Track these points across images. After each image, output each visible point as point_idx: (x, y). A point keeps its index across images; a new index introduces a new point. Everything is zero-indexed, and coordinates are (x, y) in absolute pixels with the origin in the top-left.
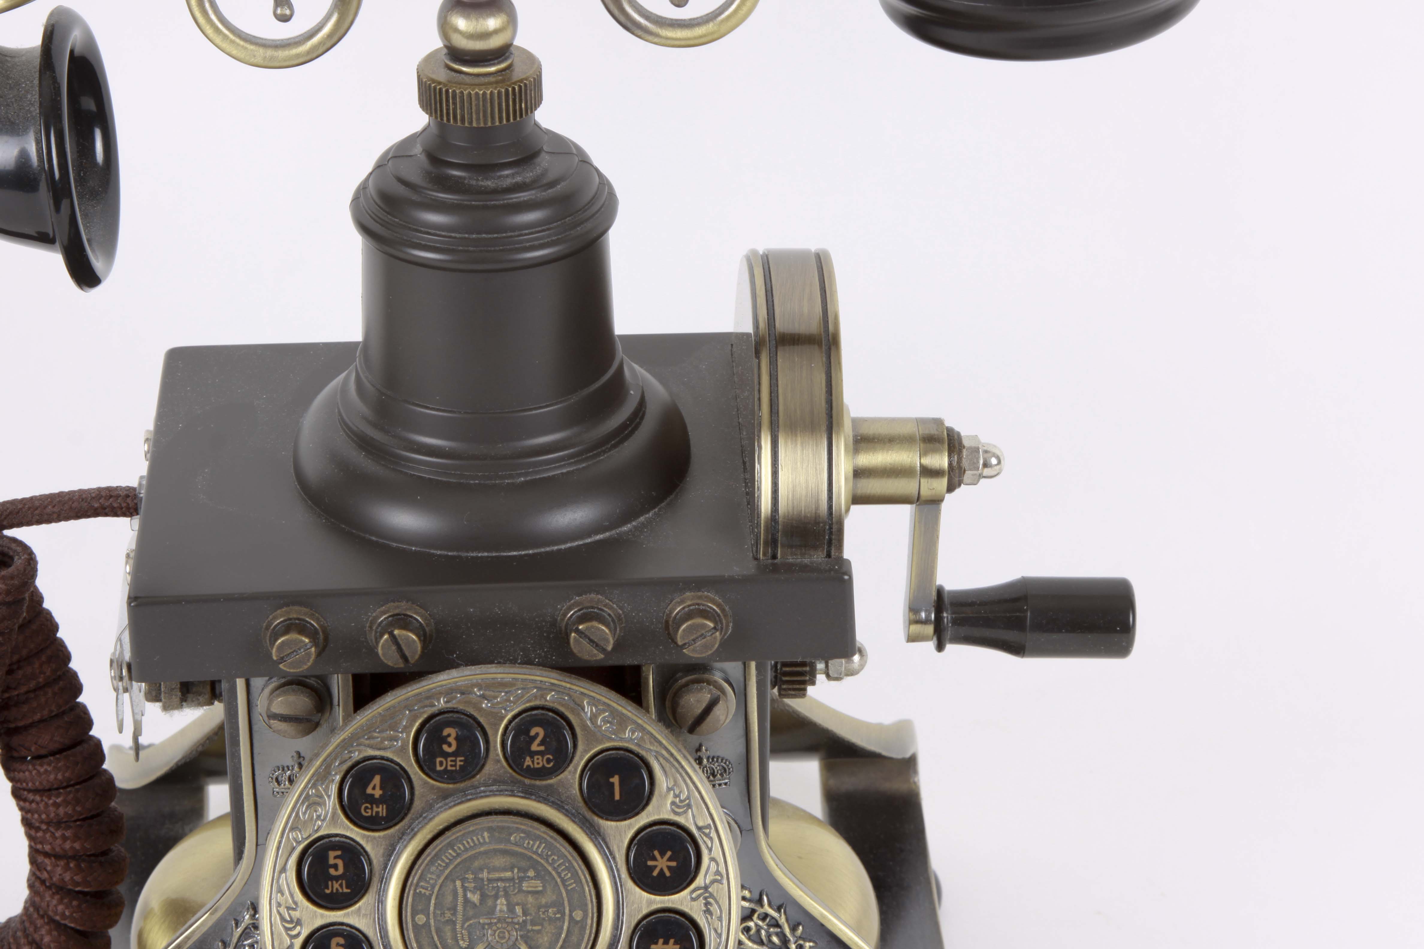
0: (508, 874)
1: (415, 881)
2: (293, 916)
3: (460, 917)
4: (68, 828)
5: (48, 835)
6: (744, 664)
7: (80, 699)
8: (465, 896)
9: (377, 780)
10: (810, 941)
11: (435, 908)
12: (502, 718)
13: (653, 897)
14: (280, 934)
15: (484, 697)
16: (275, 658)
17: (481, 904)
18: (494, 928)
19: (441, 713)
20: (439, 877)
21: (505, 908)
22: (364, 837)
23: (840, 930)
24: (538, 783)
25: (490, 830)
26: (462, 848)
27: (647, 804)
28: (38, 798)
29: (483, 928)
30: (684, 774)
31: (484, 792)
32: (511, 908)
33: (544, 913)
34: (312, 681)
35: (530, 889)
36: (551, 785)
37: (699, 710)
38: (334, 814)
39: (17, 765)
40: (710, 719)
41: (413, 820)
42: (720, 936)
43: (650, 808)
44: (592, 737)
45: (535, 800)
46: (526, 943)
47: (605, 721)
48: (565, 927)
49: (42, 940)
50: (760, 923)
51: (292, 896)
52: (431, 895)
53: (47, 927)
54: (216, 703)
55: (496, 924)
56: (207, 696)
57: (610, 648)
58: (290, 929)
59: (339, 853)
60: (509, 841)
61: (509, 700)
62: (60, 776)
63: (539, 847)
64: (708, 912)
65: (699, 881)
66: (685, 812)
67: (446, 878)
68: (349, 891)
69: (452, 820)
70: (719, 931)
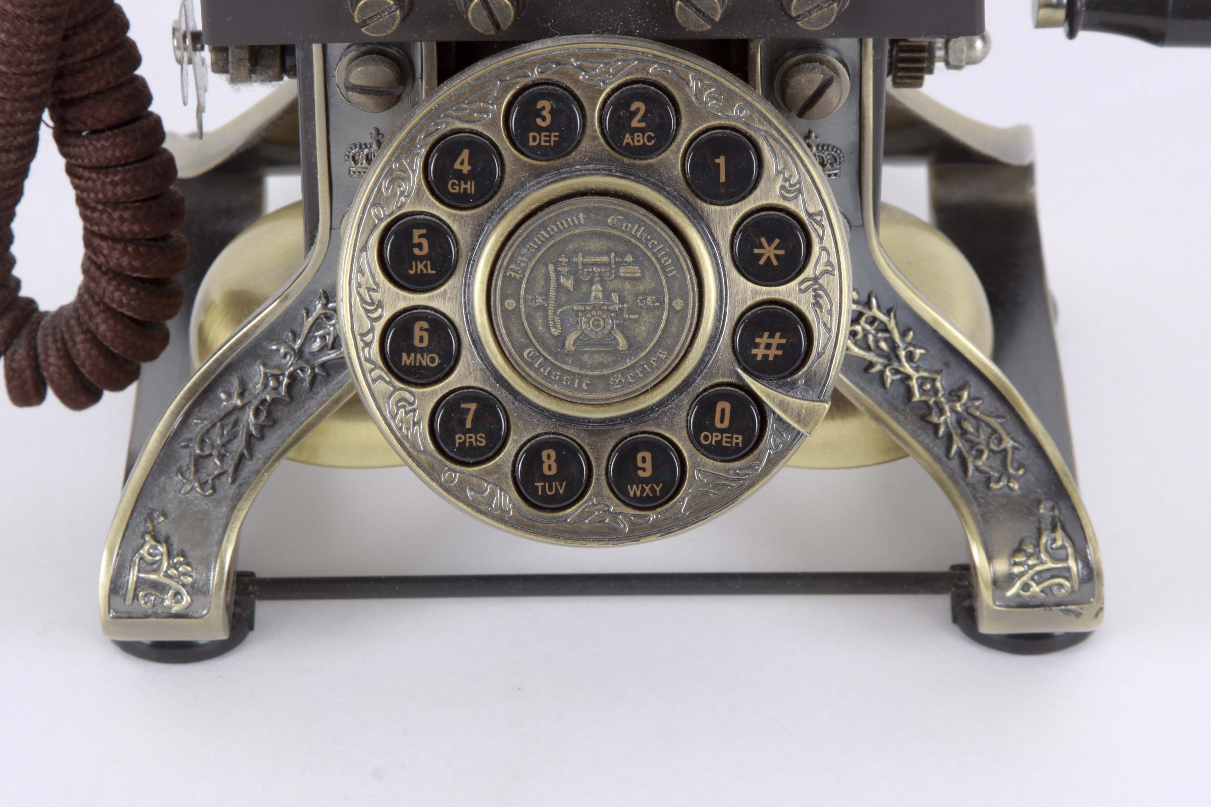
0: (605, 259)
1: (505, 264)
2: (374, 298)
3: (552, 303)
4: (127, 208)
5: (105, 216)
6: (861, 42)
7: (139, 72)
8: (558, 280)
9: (465, 154)
10: (921, 348)
11: (526, 292)
12: (601, 92)
13: (758, 287)
14: (360, 317)
15: (581, 68)
16: (357, 21)
17: (574, 289)
18: (589, 315)
19: (535, 84)
20: (530, 259)
21: (600, 295)
22: (450, 215)
23: (954, 337)
24: (638, 162)
25: (586, 211)
26: (556, 229)
27: (754, 188)
28: (94, 176)
29: (577, 316)
30: (795, 157)
31: (579, 170)
32: (607, 295)
33: (641, 301)
34: (393, 51)
35: (627, 275)
36: (651, 165)
37: (810, 92)
38: (419, 189)
39: (72, 140)
40: (822, 101)
41: (504, 198)
42: (829, 330)
43: (757, 192)
44: (697, 114)
45: (634, 181)
46: (622, 332)
47: (711, 97)
48: (664, 317)
49: (97, 328)
50: (868, 327)
51: (373, 276)
52: (522, 279)
53: (103, 315)
54: (286, 78)
55: (590, 311)
56: (277, 70)
57: (717, 18)
58: (371, 311)
59: (424, 231)
60: (606, 224)
61: (607, 72)
62: (118, 153)
63: (637, 230)
64: (817, 304)
65: (809, 272)
66: (795, 197)
67: (538, 261)
68: (434, 272)
69: (545, 200)
70: (829, 326)
